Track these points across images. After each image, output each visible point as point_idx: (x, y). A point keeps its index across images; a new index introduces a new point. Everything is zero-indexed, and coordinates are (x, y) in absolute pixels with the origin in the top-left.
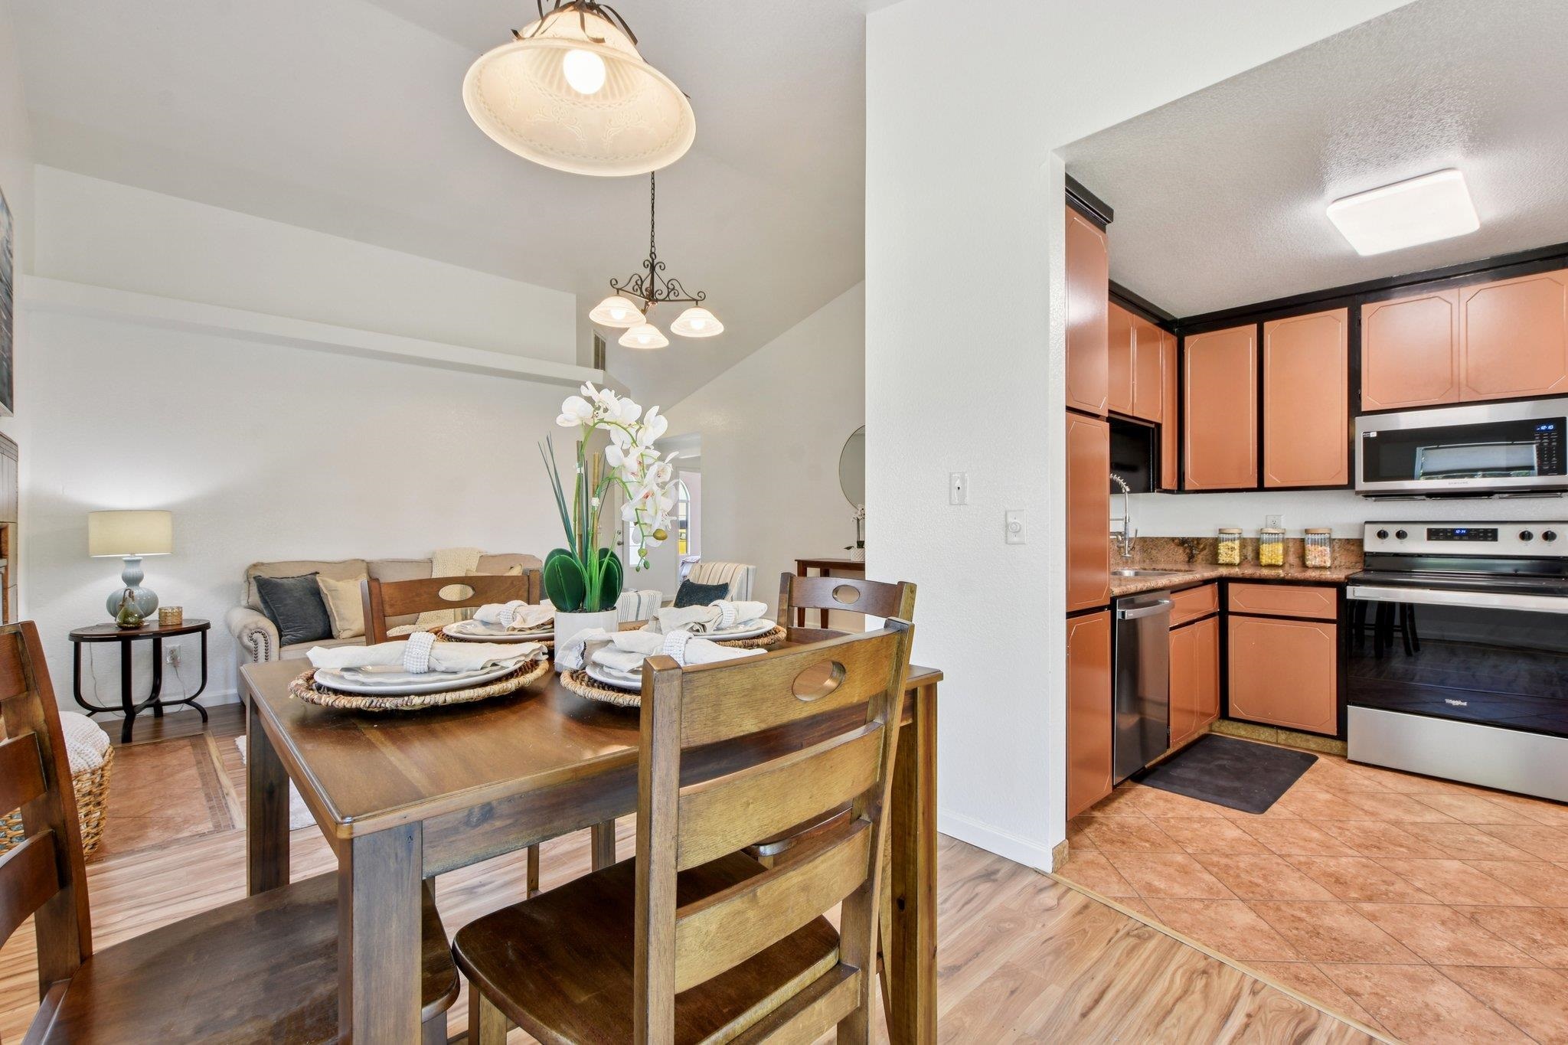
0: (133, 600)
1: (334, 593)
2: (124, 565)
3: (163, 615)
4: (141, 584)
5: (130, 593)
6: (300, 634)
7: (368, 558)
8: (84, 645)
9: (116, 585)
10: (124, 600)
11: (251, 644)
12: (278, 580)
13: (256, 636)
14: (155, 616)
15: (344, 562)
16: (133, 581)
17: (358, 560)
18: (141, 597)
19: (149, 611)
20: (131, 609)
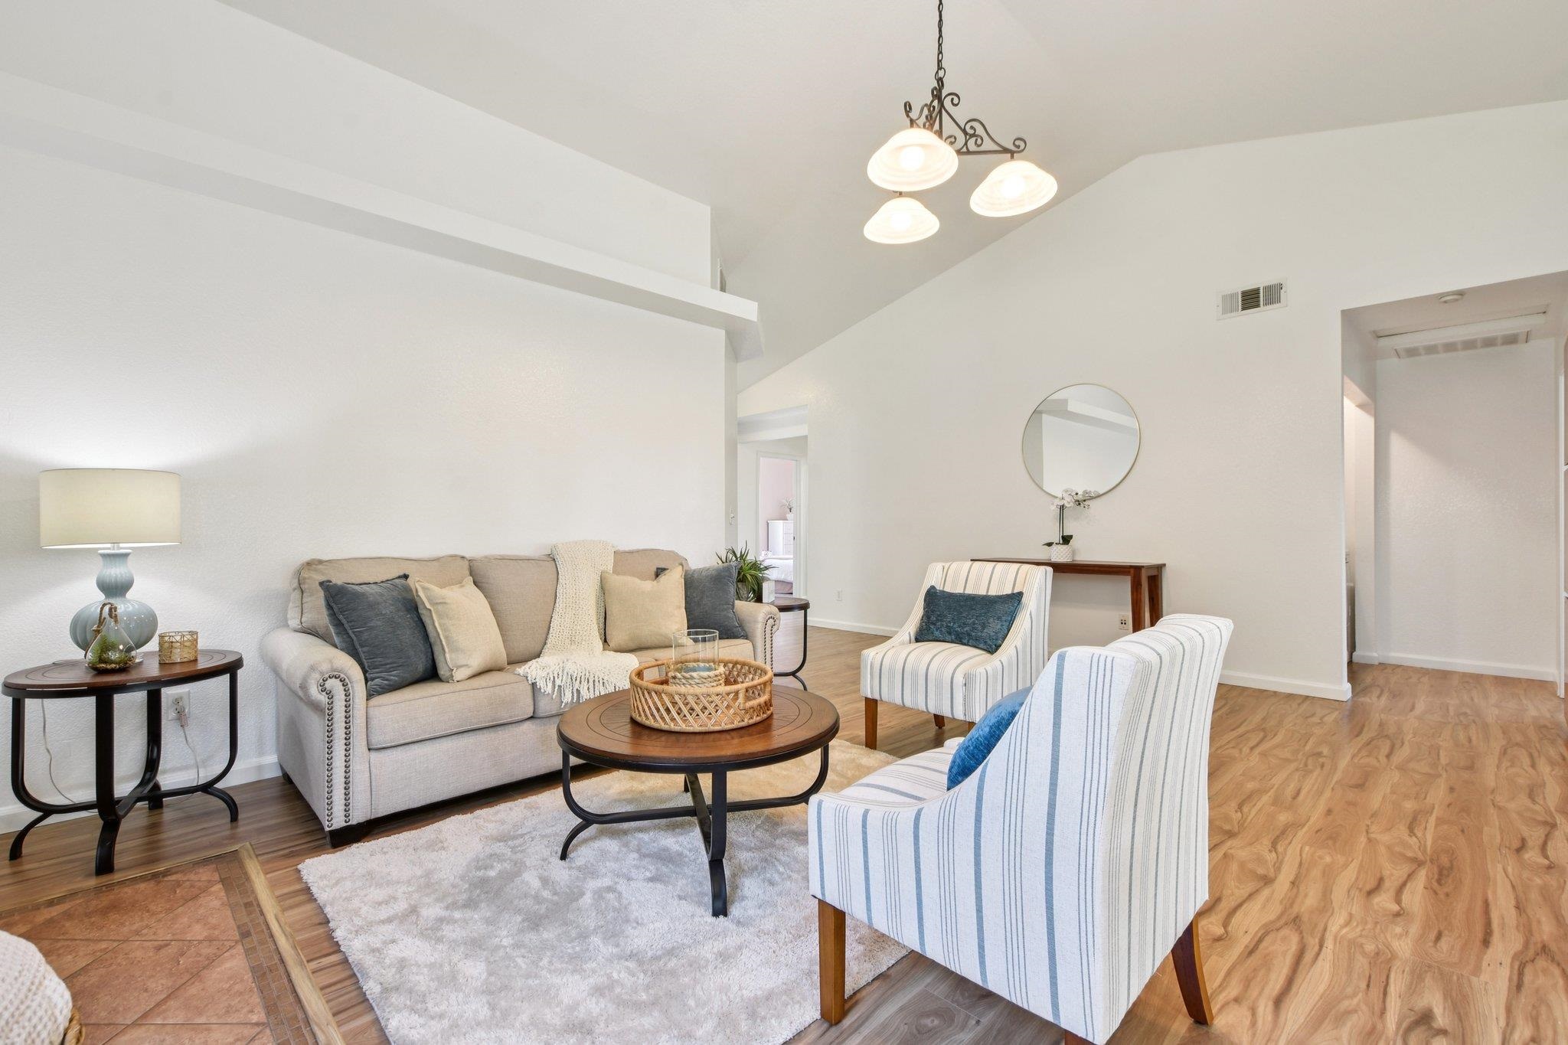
0: (116, 621)
1: (440, 607)
2: (100, 561)
3: (166, 646)
4: (129, 595)
5: (110, 609)
6: (394, 676)
7: (468, 555)
8: (31, 705)
9: (86, 596)
10: (101, 621)
11: (323, 698)
12: (357, 587)
13: (332, 684)
14: (153, 646)
15: (437, 559)
16: (115, 589)
17: (456, 556)
18: (130, 616)
19: (142, 640)
20: (112, 638)
